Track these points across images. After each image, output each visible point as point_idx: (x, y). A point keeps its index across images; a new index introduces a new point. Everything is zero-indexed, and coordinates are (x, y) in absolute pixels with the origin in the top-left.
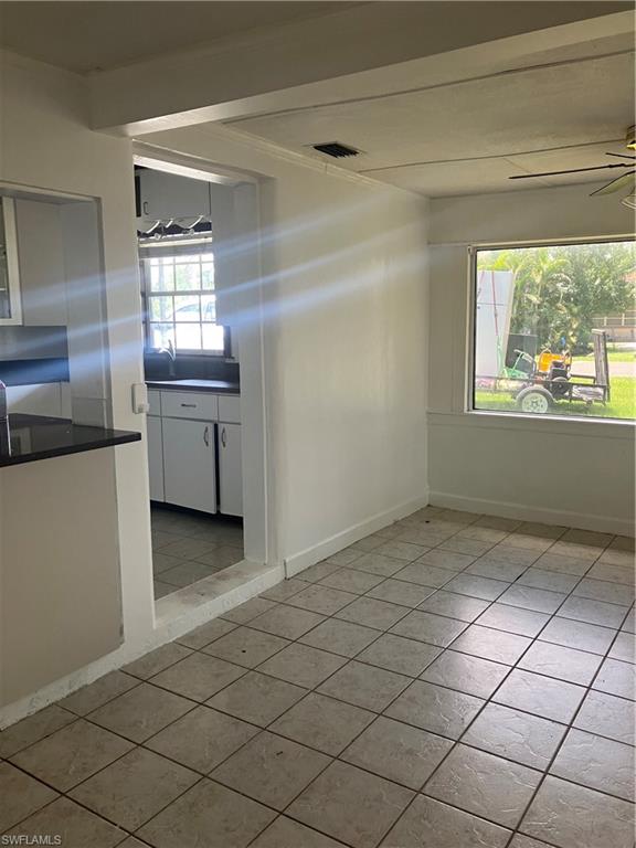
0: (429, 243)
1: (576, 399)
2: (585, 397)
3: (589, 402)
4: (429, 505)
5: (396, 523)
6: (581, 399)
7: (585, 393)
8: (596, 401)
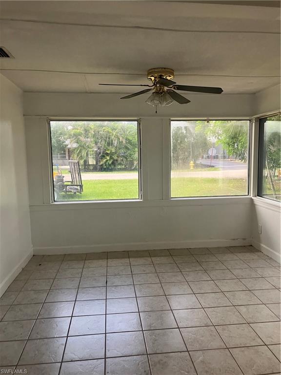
0: (24, 115)
1: (69, 192)
2: (72, 190)
3: (75, 193)
4: (33, 256)
5: (23, 269)
6: (71, 192)
7: (71, 189)
8: (78, 192)
